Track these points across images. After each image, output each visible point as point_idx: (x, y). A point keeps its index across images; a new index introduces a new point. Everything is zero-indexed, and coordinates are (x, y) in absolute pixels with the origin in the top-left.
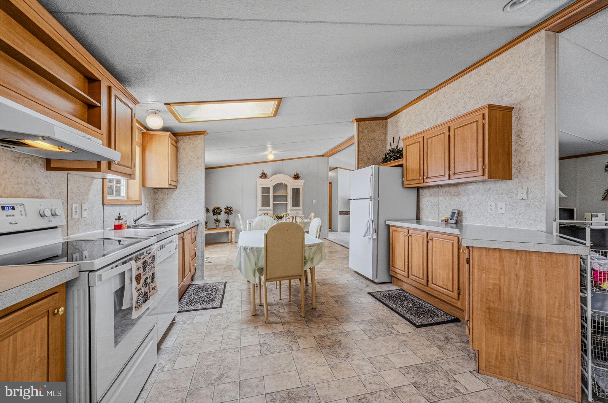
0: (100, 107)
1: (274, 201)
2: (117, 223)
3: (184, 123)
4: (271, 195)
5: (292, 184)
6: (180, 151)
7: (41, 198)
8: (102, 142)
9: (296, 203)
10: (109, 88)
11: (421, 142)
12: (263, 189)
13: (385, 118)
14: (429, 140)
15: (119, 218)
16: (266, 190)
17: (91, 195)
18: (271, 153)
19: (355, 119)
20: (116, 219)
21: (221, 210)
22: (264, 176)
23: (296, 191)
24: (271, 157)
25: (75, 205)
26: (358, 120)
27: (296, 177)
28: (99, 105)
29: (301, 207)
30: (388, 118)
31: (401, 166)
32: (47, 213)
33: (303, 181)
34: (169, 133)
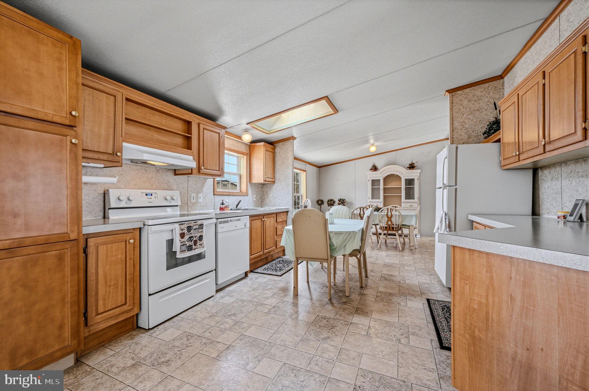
0: (191, 137)
1: (384, 193)
2: (222, 206)
3: (269, 134)
4: (382, 187)
5: (406, 174)
6: (277, 154)
7: (171, 190)
8: (192, 157)
9: (410, 195)
10: (199, 124)
11: (516, 103)
12: (373, 181)
13: (501, 77)
14: (524, 98)
15: (223, 204)
16: (375, 182)
17: (205, 189)
18: (373, 145)
19: (447, 91)
20: (221, 204)
21: (334, 202)
22: (375, 168)
23: (410, 182)
24: (373, 149)
25: (192, 195)
26: (450, 91)
27: (412, 167)
28: (190, 136)
29: (416, 200)
30: (503, 76)
31: (499, 141)
32: (168, 198)
33: (419, 171)
34: (263, 143)
